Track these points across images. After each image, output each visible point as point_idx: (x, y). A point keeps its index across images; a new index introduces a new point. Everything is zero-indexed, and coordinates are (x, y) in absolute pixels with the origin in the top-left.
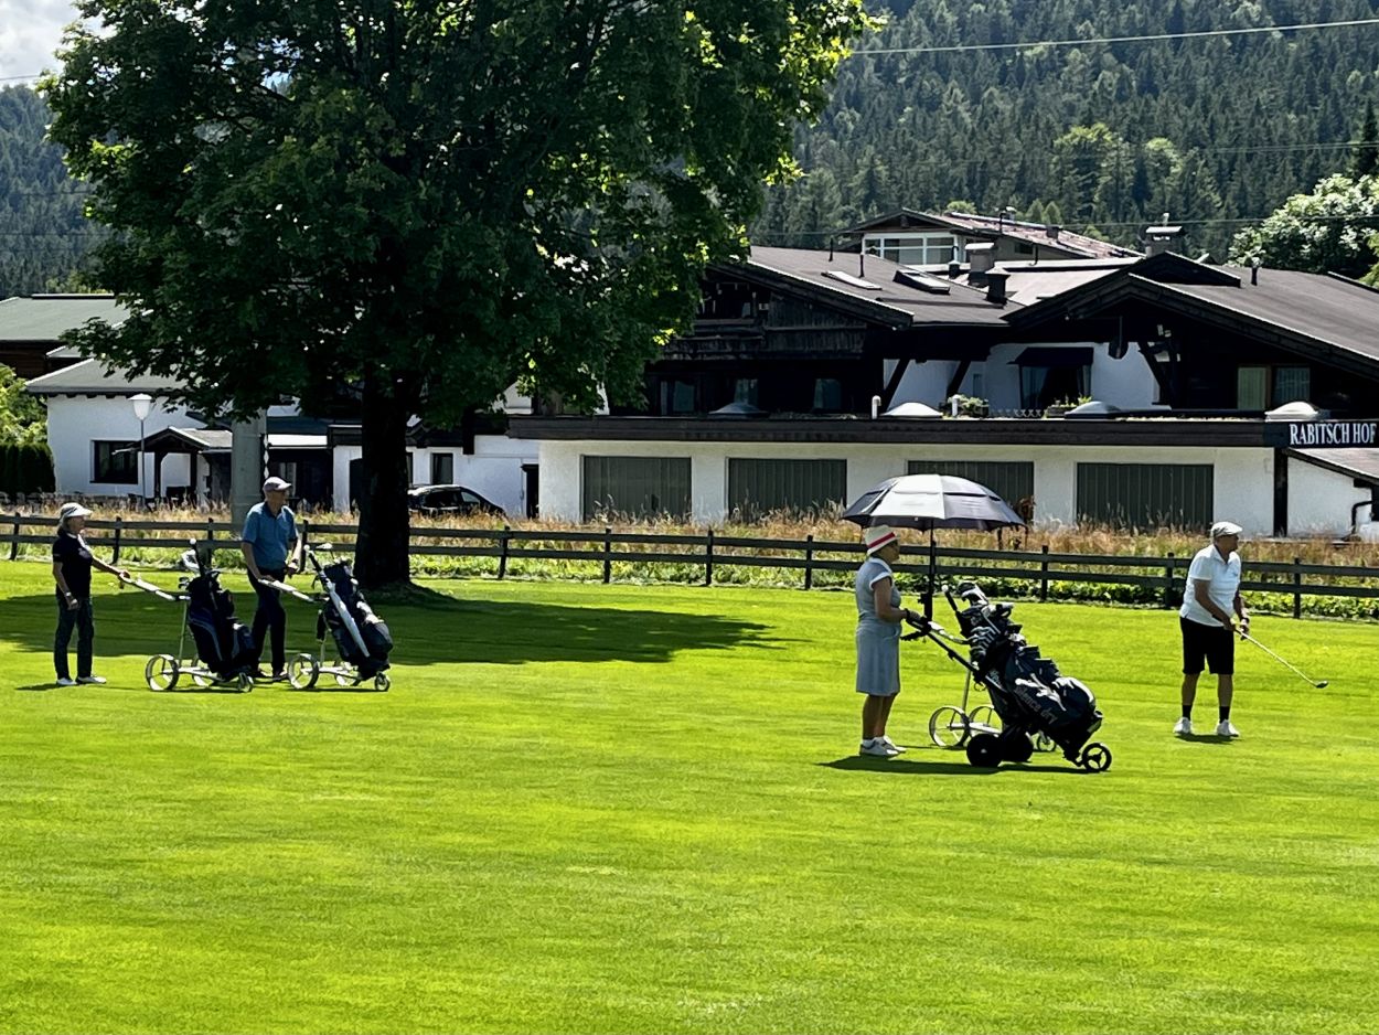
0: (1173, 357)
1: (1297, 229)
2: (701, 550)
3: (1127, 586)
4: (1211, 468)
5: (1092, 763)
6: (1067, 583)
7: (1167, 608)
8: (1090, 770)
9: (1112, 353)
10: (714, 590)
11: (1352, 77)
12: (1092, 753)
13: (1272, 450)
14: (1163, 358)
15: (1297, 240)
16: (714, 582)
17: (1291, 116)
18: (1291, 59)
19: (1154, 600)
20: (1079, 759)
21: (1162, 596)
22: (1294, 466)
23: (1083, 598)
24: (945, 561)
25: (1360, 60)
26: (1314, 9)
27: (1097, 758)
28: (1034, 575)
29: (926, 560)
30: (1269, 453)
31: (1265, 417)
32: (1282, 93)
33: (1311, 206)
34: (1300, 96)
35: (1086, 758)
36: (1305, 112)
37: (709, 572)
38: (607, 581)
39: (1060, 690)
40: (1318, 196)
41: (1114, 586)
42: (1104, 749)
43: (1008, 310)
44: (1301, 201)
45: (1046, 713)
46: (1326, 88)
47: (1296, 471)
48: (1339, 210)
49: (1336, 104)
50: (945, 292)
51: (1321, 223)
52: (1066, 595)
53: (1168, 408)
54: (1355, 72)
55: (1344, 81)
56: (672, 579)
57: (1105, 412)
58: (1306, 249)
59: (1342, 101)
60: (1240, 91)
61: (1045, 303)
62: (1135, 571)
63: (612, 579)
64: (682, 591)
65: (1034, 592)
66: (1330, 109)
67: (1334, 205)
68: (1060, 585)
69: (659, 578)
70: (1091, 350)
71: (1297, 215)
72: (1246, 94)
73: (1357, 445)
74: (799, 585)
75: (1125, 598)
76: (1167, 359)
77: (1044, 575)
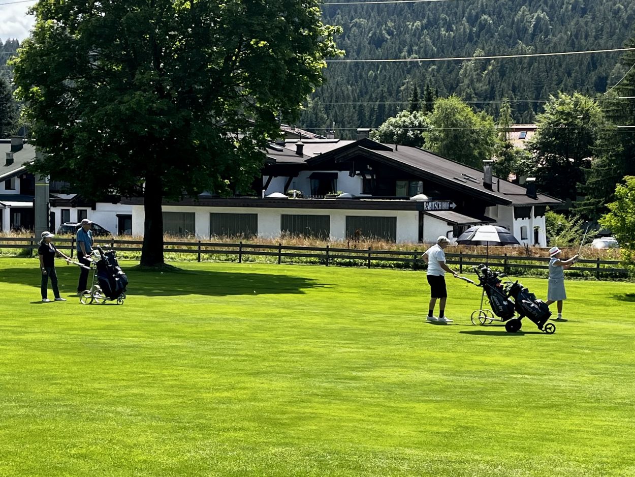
0: (373, 177)
1: (392, 130)
2: (238, 249)
3: (400, 262)
4: (395, 218)
5: (548, 330)
6: (377, 261)
7: (415, 270)
8: (548, 333)
9: (350, 175)
10: (243, 265)
11: (370, 73)
12: (548, 327)
13: (418, 212)
14: (368, 177)
15: (392, 134)
16: (242, 262)
17: (349, 87)
18: (348, 66)
19: (409, 267)
20: (543, 329)
21: (413, 266)
22: (426, 217)
23: (384, 266)
24: (331, 253)
25: (373, 67)
26: (355, 47)
27: (550, 328)
28: (365, 258)
29: (324, 253)
30: (417, 212)
31: (409, 199)
32: (345, 78)
33: (396, 122)
34: (352, 80)
35: (546, 329)
36: (354, 85)
37: (240, 257)
38: (199, 261)
39: (538, 304)
40: (398, 118)
41: (395, 262)
42: (553, 325)
43: (305, 158)
44: (392, 120)
45: (534, 312)
46: (361, 77)
47: (426, 218)
48: (407, 123)
49: (365, 82)
50: (281, 151)
51: (400, 127)
52: (377, 266)
53: (371, 196)
54: (371, 71)
55: (367, 74)
56: (225, 260)
57: (351, 197)
58: (395, 137)
59: (367, 82)
60: (331, 77)
61: (321, 156)
62: (401, 256)
63: (201, 260)
64: (229, 264)
65: (365, 265)
66: (363, 85)
67: (405, 122)
68: (374, 262)
69: (220, 260)
70: (337, 173)
71: (392, 125)
72: (332, 78)
73: (445, 210)
74: (276, 262)
75: (399, 266)
76: (370, 177)
77: (370, 258)
